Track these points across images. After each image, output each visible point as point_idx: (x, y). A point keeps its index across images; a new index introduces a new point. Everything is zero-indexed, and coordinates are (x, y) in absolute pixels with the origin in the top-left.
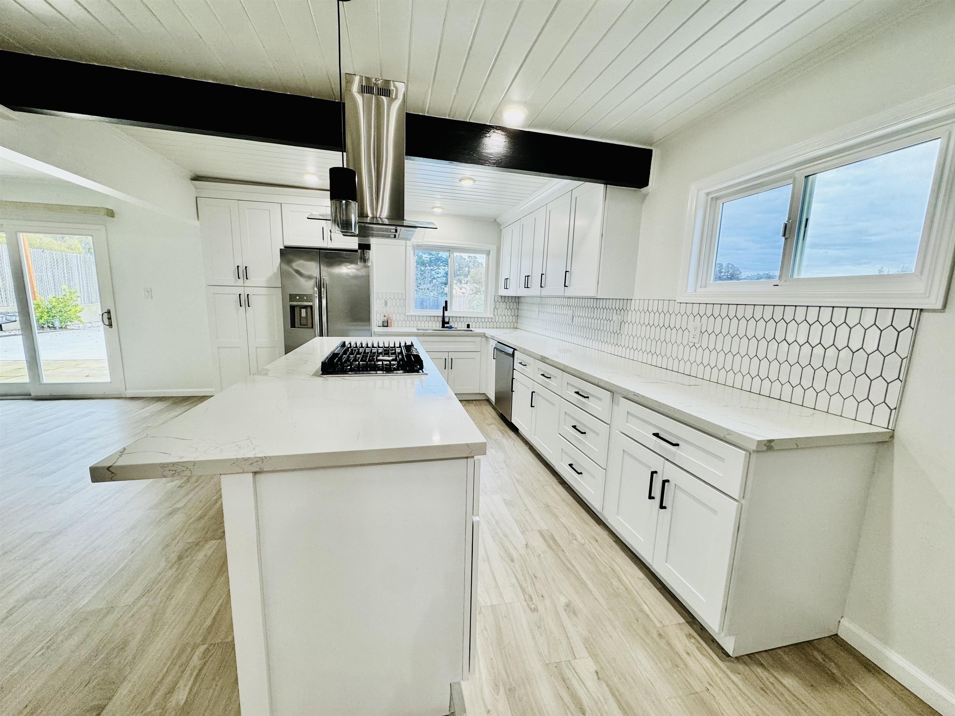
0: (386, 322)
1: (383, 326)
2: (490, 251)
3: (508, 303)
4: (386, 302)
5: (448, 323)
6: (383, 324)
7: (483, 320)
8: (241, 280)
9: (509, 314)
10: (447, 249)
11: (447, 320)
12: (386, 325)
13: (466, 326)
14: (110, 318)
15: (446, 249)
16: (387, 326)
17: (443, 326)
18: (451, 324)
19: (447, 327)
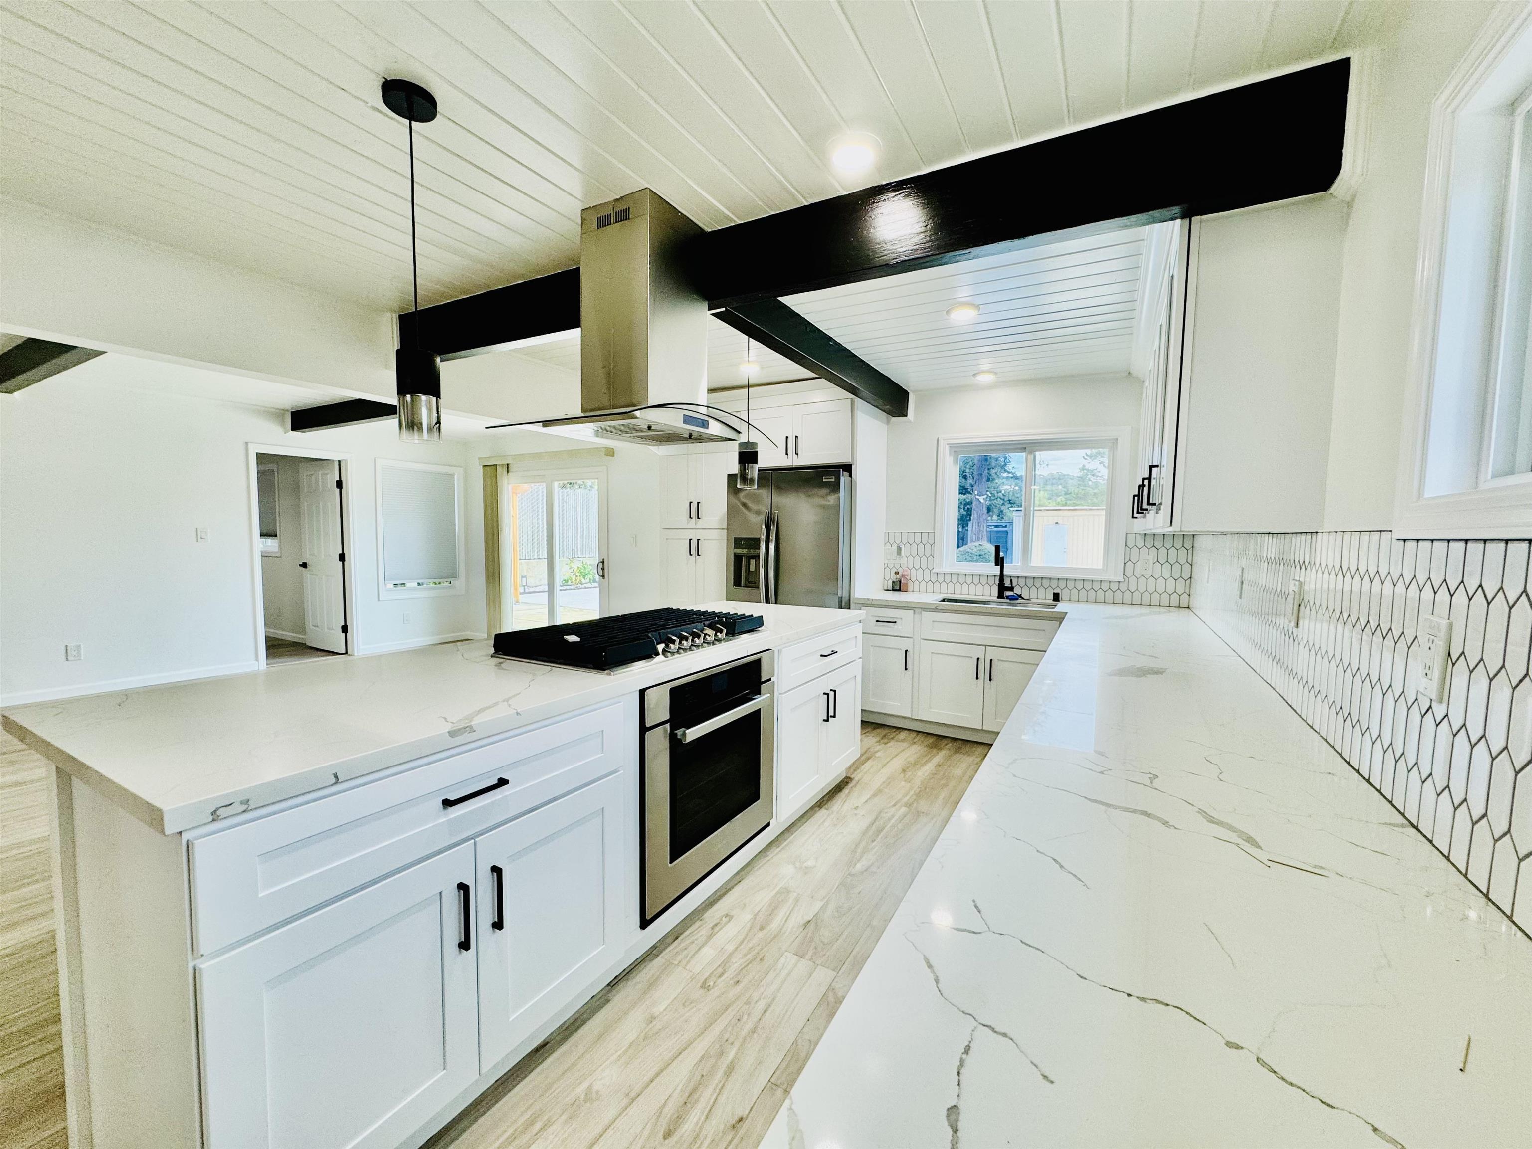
0: (898, 584)
1: (894, 590)
2: (1117, 439)
3: (1163, 551)
4: (899, 549)
5: (1011, 589)
6: (893, 587)
7: (1096, 586)
8: (693, 520)
9: (1167, 575)
10: (1022, 446)
11: (1007, 583)
12: (898, 588)
13: (1052, 597)
14: (603, 569)
15: (1019, 446)
16: (899, 590)
17: (1001, 596)
18: (1017, 591)
19: (1008, 598)
